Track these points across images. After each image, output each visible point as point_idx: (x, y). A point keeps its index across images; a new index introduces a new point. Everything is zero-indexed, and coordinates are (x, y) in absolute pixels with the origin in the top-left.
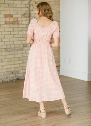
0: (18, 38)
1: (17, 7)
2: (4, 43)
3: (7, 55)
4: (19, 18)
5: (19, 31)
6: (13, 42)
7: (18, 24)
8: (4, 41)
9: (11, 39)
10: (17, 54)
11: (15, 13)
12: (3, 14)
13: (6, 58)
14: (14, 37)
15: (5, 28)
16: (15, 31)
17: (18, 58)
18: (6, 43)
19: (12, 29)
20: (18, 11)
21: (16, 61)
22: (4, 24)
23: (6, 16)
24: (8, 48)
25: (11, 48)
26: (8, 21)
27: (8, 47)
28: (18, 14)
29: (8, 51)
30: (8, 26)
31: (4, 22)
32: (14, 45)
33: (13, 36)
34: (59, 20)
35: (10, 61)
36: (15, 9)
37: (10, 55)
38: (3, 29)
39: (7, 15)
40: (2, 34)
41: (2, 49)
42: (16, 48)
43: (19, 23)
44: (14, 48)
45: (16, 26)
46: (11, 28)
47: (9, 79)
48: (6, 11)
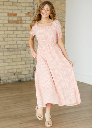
0: (21, 37)
1: (22, 6)
2: (6, 42)
3: (10, 55)
4: (23, 17)
5: (23, 31)
6: (16, 41)
7: (21, 23)
8: (6, 40)
9: (14, 39)
10: (19, 55)
11: (19, 12)
12: (6, 13)
13: (8, 58)
14: (18, 37)
15: (8, 27)
16: (18, 31)
17: (21, 59)
18: (9, 43)
19: (15, 29)
20: (22, 10)
21: (18, 62)
22: (7, 23)
23: (9, 15)
24: (11, 48)
25: (14, 48)
26: (12, 20)
27: (11, 46)
28: (23, 13)
29: (11, 51)
30: (11, 25)
31: (7, 21)
32: (17, 45)
33: (16, 35)
34: (64, 20)
35: (13, 62)
36: (19, 8)
37: (12, 55)
38: (6, 29)
39: (11, 13)
40: (4, 34)
41: (4, 48)
42: (19, 48)
43: (23, 22)
44: (17, 48)
45: (19, 25)
46: (14, 27)
47: (10, 80)
48: (10, 9)
